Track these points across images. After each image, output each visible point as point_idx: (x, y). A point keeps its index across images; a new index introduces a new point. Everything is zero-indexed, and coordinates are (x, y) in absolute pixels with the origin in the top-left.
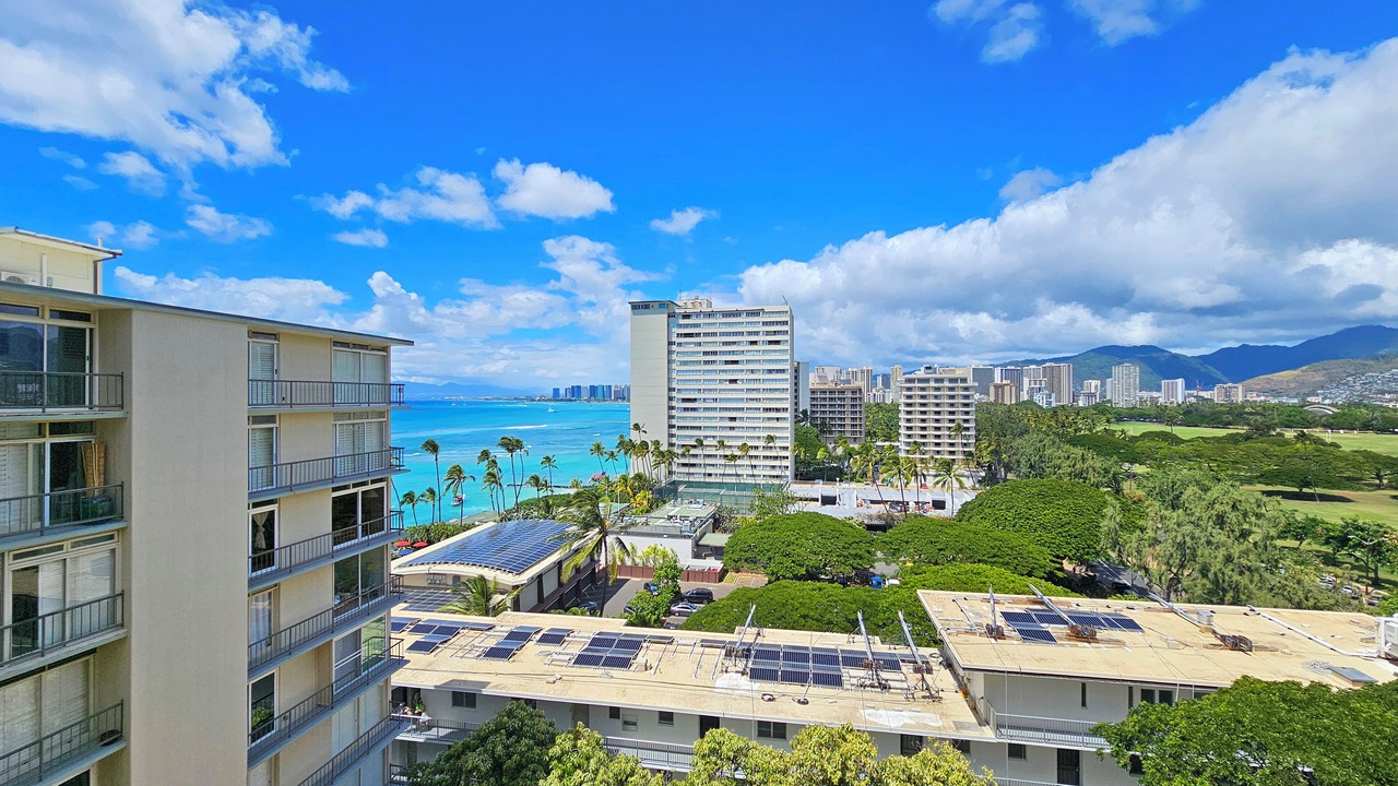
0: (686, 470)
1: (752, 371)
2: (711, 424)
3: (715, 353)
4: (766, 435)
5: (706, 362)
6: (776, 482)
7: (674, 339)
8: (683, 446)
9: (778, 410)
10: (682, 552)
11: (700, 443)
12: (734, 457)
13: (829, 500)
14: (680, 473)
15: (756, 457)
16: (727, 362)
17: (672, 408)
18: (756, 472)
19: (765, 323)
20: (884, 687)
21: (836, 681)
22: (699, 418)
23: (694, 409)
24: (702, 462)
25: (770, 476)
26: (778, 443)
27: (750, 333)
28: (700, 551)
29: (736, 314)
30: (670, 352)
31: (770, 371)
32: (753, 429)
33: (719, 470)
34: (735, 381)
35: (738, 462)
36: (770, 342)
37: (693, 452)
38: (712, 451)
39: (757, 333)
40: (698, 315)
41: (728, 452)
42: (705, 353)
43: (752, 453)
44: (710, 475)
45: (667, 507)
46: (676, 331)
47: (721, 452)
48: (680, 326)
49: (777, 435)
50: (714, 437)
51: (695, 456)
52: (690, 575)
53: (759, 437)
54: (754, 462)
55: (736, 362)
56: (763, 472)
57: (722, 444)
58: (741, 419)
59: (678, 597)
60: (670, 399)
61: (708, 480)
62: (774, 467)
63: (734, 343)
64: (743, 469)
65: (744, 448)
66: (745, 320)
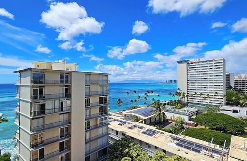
0: (192, 100)
2: (199, 89)
3: (200, 72)
4: (215, 92)
5: (197, 74)
6: (219, 105)
7: (189, 69)
8: (191, 94)
9: (219, 86)
10: (186, 119)
11: (196, 93)
12: (205, 98)
13: (235, 111)
14: (190, 101)
16: (203, 74)
17: (188, 85)
18: (212, 102)
19: (215, 63)
20: (212, 156)
21: (198, 151)
22: (196, 88)
23: (194, 85)
24: (196, 98)
25: (217, 103)
26: (219, 95)
27: (210, 66)
28: (190, 119)
29: (206, 61)
30: (187, 72)
31: (217, 76)
32: (211, 90)
33: (201, 101)
34: (206, 78)
35: (207, 99)
36: (217, 68)
37: (194, 95)
38: (199, 96)
39: (212, 66)
40: (195, 63)
41: (203, 96)
42: (197, 72)
43: (210, 97)
45: (185, 108)
46: (189, 67)
47: (201, 96)
49: (219, 92)
50: (200, 92)
51: (194, 97)
52: (187, 124)
53: (213, 93)
54: (211, 99)
55: (206, 74)
56: (214, 102)
57: (201, 94)
58: (208, 88)
59: (183, 128)
60: (188, 83)
61: (198, 103)
62: (218, 101)
63: (205, 69)
64: (208, 101)
65: (208, 95)
66: (208, 62)
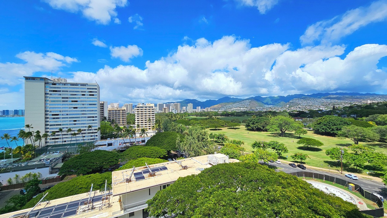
0: (54, 141)
1: (83, 105)
2: (66, 124)
3: (67, 98)
4: (88, 125)
5: (64, 101)
6: (92, 141)
7: (48, 92)
8: (53, 132)
9: (93, 117)
11: (61, 130)
12: (75, 134)
13: (110, 145)
14: (51, 142)
15: (85, 133)
16: (72, 101)
17: (47, 118)
18: (84, 138)
19: (88, 89)
22: (60, 121)
23: (58, 118)
24: (61, 137)
25: (90, 139)
26: (93, 128)
27: (82, 92)
29: (77, 84)
30: (45, 97)
31: (90, 104)
32: (83, 124)
33: (69, 139)
34: (77, 108)
35: (77, 136)
36: (90, 95)
37: (57, 134)
38: (66, 133)
39: (85, 92)
40: (59, 84)
41: (73, 133)
42: (63, 98)
43: (82, 132)
44: (65, 141)
45: (42, 156)
46: (49, 89)
47: (70, 133)
48: (51, 88)
49: (93, 125)
50: (67, 128)
51: (58, 135)
53: (86, 127)
54: (84, 135)
55: (77, 101)
56: (87, 138)
57: (70, 130)
58: (79, 121)
60: (46, 115)
61: (64, 143)
62: (92, 136)
63: (76, 95)
64: (79, 138)
65: (80, 130)
66: (79, 86)
